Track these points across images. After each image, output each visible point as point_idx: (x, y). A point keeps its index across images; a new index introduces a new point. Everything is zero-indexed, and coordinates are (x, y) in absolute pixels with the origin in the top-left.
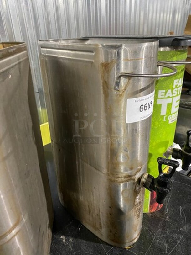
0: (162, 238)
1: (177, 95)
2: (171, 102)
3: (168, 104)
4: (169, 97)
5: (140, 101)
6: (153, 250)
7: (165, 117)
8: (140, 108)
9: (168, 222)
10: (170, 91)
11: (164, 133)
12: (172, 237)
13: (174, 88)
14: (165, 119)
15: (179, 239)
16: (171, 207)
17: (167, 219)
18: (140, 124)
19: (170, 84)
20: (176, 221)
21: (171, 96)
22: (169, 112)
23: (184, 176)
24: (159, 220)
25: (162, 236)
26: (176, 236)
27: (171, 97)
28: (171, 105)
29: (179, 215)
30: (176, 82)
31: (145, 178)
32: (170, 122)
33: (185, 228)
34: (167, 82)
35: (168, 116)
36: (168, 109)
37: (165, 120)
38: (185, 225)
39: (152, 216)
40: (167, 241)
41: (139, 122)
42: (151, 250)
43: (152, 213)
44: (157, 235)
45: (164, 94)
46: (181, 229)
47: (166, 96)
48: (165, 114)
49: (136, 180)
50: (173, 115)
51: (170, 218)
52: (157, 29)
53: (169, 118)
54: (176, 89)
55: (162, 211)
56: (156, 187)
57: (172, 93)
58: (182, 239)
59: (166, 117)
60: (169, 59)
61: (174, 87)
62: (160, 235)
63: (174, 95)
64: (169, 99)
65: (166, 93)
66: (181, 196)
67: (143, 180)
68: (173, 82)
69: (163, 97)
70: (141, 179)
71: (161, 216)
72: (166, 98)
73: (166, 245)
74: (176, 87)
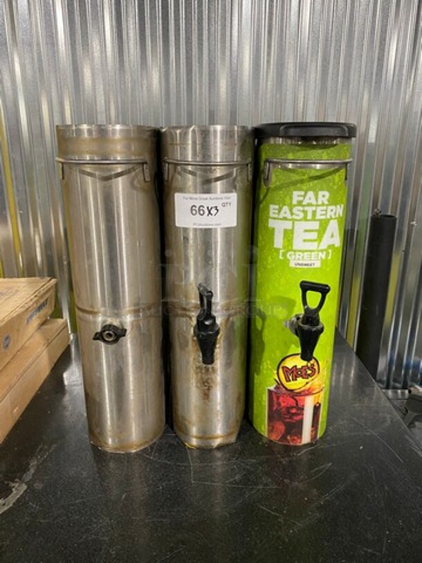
2: (291, 228)
3: (286, 231)
4: (285, 219)
5: (191, 198)
7: (281, 251)
8: (192, 210)
10: (286, 208)
11: (284, 281)
13: (295, 206)
14: (282, 256)
19: (285, 197)
21: (289, 217)
22: (288, 245)
27: (290, 220)
28: (292, 233)
30: (299, 196)
32: (292, 265)
34: (281, 192)
35: (286, 252)
36: (286, 240)
37: (281, 258)
45: (277, 211)
47: (281, 217)
48: (281, 247)
50: (297, 253)
53: (290, 255)
59: (283, 253)
60: (281, 156)
61: (294, 202)
63: (296, 217)
64: (287, 222)
65: (280, 211)
68: (292, 194)
69: (276, 216)
72: (280, 219)
74: (300, 204)
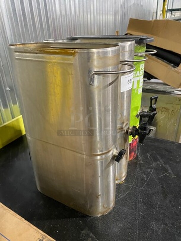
0: (141, 173)
1: (142, 75)
2: (139, 79)
3: (138, 81)
5: (128, 77)
6: (138, 180)
7: (136, 89)
8: (128, 82)
9: (142, 164)
10: (138, 72)
11: (136, 101)
12: (147, 171)
13: (141, 70)
15: (151, 171)
16: (141, 155)
17: (141, 162)
20: (146, 162)
21: (139, 75)
22: (138, 86)
24: (136, 163)
25: (141, 172)
26: (149, 170)
28: (139, 81)
29: (148, 158)
30: (142, 66)
31: (131, 129)
32: (139, 93)
33: (153, 164)
34: (137, 66)
35: (137, 89)
36: (138, 84)
37: (136, 92)
38: (153, 163)
39: (131, 163)
40: (144, 174)
41: (125, 92)
42: (136, 181)
43: (130, 161)
44: (137, 172)
45: (135, 74)
46: (151, 166)
47: (136, 76)
49: (125, 131)
50: (140, 88)
51: (143, 161)
52: (104, 28)
54: (141, 71)
55: (137, 158)
56: (140, 132)
57: (140, 73)
58: (153, 171)
60: (137, 51)
61: (141, 69)
62: (140, 172)
63: (141, 75)
64: (138, 77)
65: (136, 73)
66: (146, 147)
67: (130, 131)
68: (140, 66)
69: (135, 76)
70: (128, 130)
71: (137, 162)
73: (145, 176)
74: (142, 69)
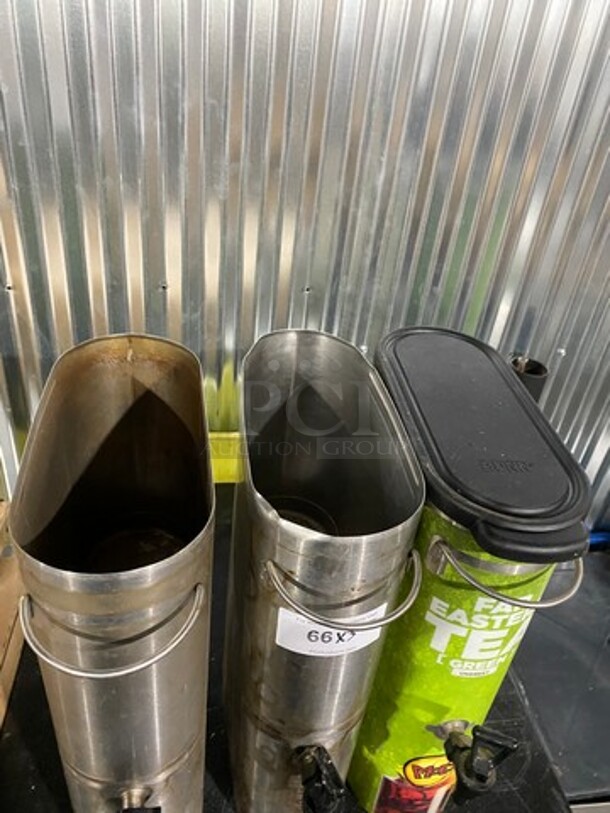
2: (464, 636)
4: (457, 623)
8: (311, 635)
10: (461, 612)
13: (477, 613)
14: (442, 661)
18: (344, 663)
19: (464, 599)
21: (464, 623)
22: (455, 652)
23: (559, 798)
27: (466, 627)
28: (464, 641)
30: (486, 603)
34: (458, 592)
36: (452, 645)
37: (439, 662)
47: (450, 618)
48: (443, 651)
50: (467, 662)
53: (455, 663)
54: (482, 616)
57: (470, 621)
59: (444, 658)
61: (478, 609)
63: (476, 626)
64: (459, 627)
68: (476, 600)
72: (449, 621)
